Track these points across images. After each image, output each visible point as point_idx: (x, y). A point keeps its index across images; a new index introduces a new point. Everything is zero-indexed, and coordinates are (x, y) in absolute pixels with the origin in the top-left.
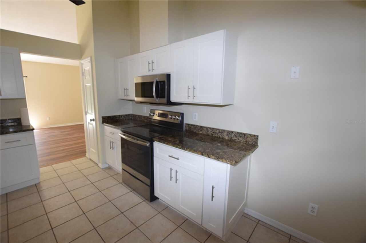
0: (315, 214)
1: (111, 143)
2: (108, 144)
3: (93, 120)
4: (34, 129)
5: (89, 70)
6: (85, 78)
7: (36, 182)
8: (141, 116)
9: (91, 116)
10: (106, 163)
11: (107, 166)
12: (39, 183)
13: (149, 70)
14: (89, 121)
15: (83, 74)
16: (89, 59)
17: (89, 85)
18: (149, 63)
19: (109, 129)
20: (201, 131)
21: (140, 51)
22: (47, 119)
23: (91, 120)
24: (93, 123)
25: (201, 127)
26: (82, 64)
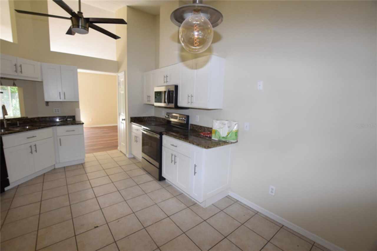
0: (273, 194)
1: (136, 138)
2: (133, 139)
3: (124, 120)
4: (83, 124)
5: (123, 81)
6: (120, 87)
7: (83, 162)
8: (161, 118)
9: (123, 116)
10: (132, 154)
11: (133, 156)
12: (84, 163)
13: (164, 82)
14: (121, 120)
15: (119, 84)
16: (123, 73)
17: (123, 92)
18: (164, 77)
19: (135, 126)
20: (200, 129)
21: (160, 67)
22: (90, 120)
23: (123, 120)
24: (124, 122)
25: (201, 127)
26: (119, 76)
